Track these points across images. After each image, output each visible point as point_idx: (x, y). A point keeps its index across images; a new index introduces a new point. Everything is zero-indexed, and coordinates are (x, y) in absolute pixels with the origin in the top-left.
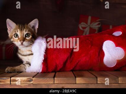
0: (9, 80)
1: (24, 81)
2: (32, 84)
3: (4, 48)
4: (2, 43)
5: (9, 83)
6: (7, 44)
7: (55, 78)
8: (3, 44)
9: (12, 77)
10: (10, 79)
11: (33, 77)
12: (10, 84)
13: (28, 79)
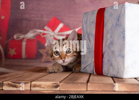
0: (29, 85)
1: (48, 86)
2: (59, 90)
3: (24, 44)
4: (22, 37)
5: (29, 89)
6: (28, 38)
7: (88, 84)
8: (23, 39)
9: (33, 81)
10: (30, 83)
11: (60, 82)
12: (31, 90)
13: (54, 85)
